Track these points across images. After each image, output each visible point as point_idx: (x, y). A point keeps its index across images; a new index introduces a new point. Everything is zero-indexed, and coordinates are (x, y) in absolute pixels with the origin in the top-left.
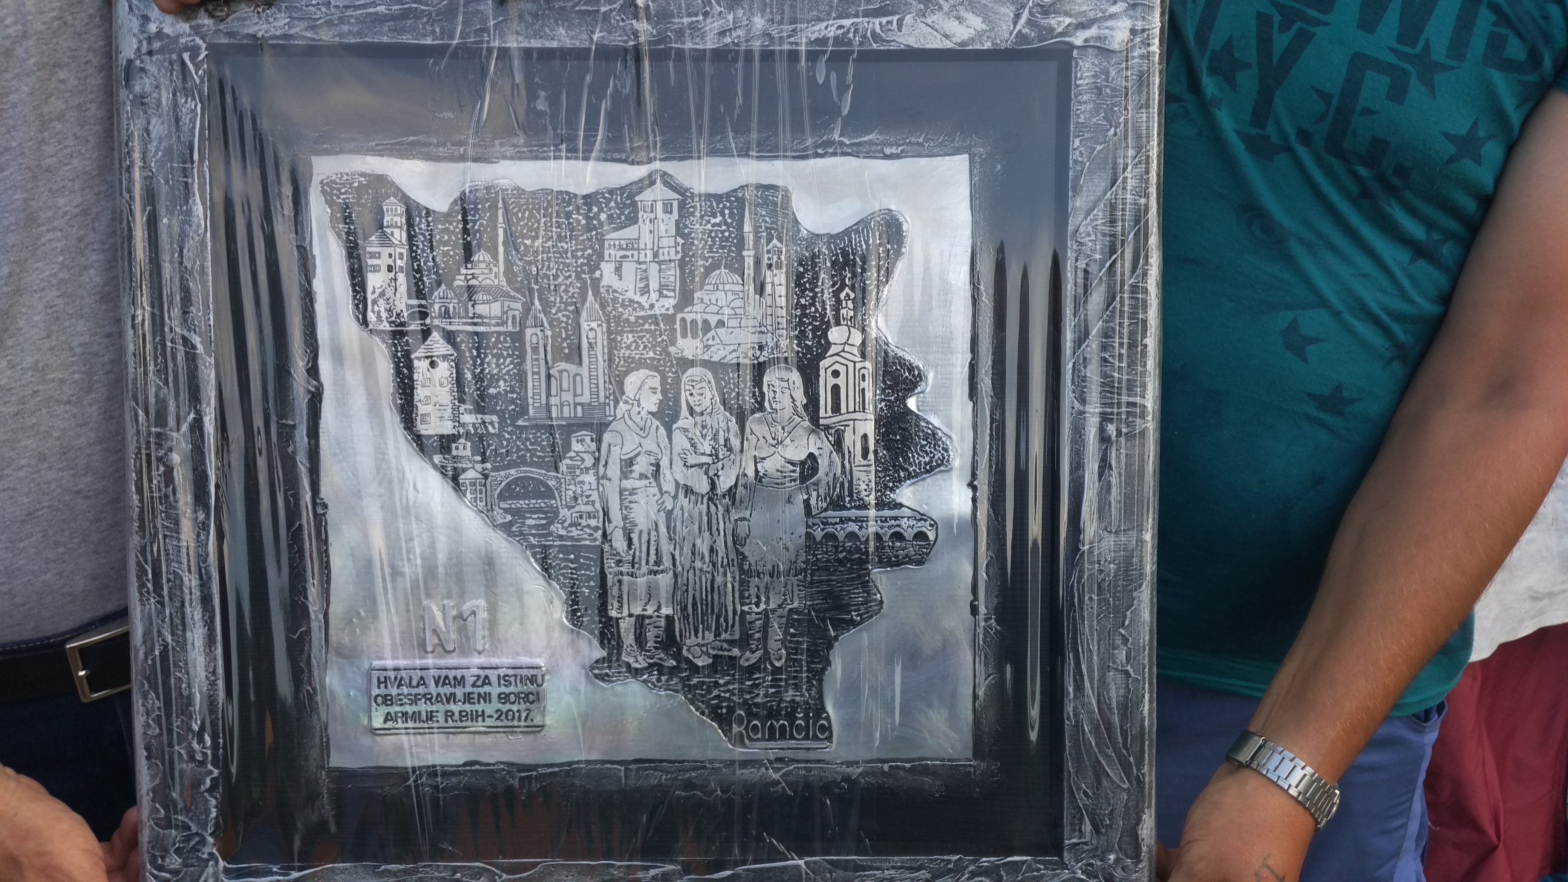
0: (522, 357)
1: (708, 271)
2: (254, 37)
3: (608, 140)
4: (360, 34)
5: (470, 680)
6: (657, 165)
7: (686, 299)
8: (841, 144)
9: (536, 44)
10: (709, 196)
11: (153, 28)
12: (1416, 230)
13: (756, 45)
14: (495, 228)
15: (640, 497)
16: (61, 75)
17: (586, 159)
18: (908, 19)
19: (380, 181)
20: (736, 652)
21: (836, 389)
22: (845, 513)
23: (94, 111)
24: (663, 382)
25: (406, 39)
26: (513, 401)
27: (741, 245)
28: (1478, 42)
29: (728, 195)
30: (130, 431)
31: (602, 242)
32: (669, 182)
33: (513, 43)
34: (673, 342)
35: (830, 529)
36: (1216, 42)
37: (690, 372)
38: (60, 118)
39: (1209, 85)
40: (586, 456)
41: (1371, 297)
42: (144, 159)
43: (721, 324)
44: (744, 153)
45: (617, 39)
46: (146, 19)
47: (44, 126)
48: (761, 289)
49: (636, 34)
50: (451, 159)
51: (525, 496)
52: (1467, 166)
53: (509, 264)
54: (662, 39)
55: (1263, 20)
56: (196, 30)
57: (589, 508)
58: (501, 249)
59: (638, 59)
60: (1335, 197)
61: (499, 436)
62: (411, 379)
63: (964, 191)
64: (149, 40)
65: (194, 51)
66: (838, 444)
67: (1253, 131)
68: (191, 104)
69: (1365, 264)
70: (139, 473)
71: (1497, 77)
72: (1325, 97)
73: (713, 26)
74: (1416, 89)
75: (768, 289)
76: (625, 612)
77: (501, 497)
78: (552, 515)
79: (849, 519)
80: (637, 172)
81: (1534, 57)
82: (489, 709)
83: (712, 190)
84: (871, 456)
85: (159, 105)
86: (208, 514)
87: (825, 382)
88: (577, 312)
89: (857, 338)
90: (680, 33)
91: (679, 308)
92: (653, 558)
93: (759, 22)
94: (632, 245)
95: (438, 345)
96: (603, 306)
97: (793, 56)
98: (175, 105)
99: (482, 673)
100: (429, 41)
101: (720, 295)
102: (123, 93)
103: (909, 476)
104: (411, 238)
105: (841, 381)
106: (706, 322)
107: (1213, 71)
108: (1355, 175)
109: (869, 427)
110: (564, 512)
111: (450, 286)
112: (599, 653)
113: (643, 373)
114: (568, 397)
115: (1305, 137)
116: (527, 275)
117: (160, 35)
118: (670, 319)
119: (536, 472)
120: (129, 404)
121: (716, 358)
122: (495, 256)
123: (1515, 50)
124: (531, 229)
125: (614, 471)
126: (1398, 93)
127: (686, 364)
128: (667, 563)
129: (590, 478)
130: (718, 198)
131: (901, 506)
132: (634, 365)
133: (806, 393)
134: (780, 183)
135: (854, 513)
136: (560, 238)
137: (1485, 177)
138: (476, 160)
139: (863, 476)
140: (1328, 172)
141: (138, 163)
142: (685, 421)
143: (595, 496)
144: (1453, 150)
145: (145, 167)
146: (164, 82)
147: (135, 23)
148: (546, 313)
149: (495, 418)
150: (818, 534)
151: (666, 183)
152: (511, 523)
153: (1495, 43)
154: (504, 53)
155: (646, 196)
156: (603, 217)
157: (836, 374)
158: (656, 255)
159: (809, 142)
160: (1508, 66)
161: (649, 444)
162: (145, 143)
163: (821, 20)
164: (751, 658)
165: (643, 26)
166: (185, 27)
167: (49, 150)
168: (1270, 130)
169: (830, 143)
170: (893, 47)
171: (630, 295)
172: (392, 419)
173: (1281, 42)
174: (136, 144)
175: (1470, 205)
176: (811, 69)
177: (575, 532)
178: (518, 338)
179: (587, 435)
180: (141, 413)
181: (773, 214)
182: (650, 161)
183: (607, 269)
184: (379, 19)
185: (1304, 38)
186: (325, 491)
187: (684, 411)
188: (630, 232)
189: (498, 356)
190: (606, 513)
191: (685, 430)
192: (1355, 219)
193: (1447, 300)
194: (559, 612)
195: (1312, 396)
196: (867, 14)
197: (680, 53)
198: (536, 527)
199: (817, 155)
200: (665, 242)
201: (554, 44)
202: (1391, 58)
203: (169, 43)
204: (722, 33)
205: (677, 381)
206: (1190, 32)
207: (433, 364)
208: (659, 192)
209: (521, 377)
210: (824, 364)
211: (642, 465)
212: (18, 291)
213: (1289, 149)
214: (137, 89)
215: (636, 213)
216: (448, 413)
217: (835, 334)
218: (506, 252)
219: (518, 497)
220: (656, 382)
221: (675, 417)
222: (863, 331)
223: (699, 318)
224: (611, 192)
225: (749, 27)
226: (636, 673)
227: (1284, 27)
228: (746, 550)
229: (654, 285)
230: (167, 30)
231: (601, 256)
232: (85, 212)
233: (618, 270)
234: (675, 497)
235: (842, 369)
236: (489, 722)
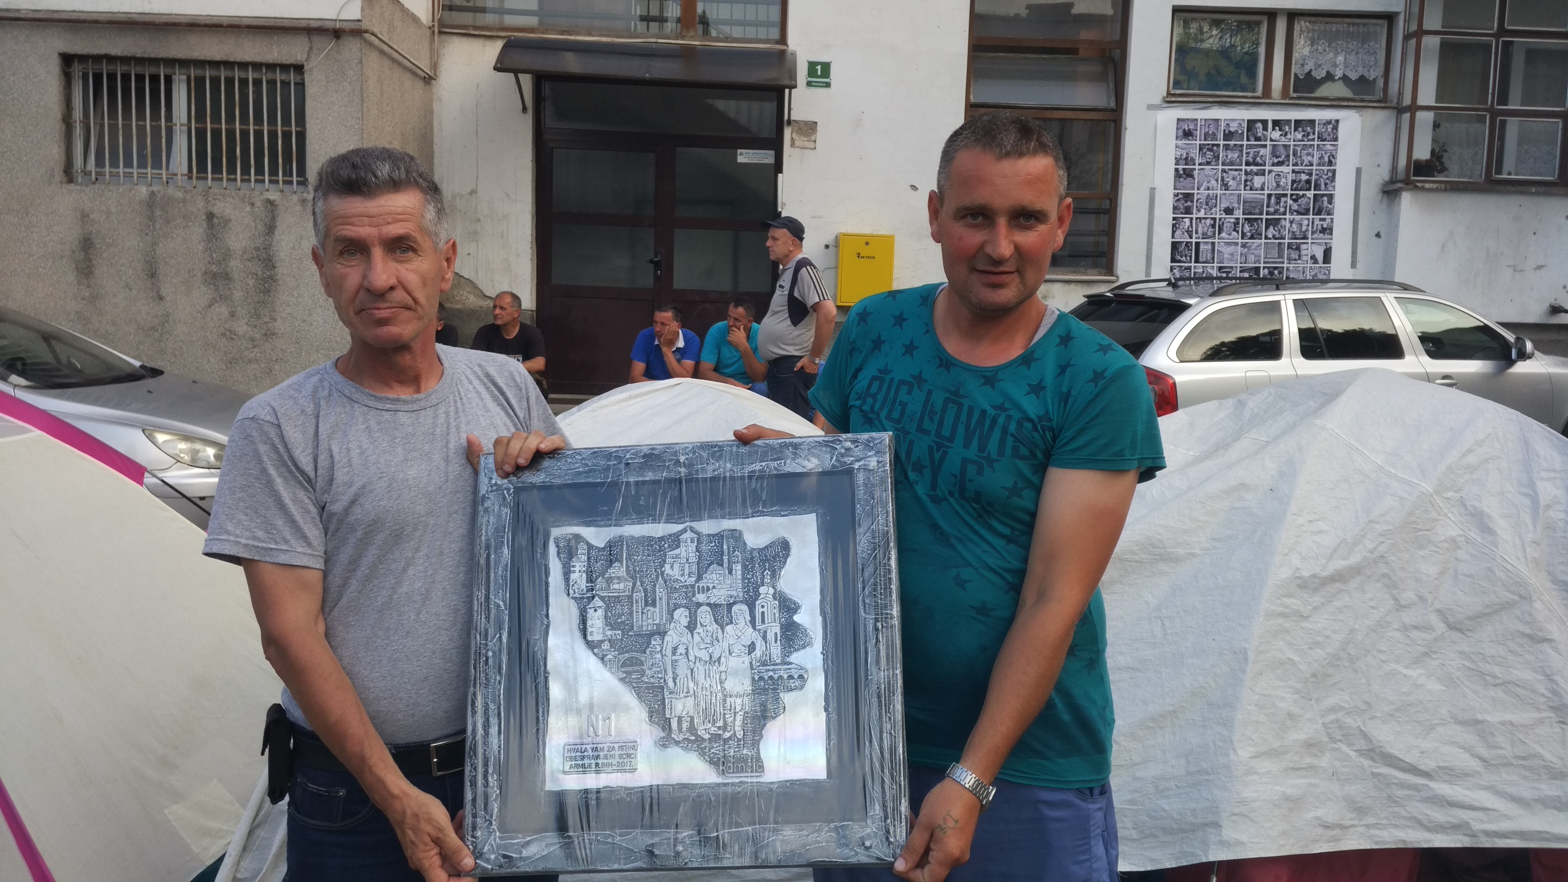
0: (632, 605)
1: (709, 565)
2: (531, 483)
3: (668, 515)
4: (573, 479)
5: (606, 749)
6: (688, 524)
7: (699, 578)
8: (763, 512)
9: (640, 479)
10: (709, 535)
11: (493, 482)
12: (1006, 531)
13: (728, 474)
14: (622, 553)
15: (680, 663)
16: (458, 495)
17: (659, 523)
18: (788, 461)
19: (578, 538)
20: (721, 732)
21: (763, 613)
22: (768, 668)
23: (469, 510)
24: (690, 613)
25: (590, 480)
26: (628, 624)
27: (722, 554)
28: (1009, 450)
29: (717, 534)
30: (473, 643)
31: (665, 556)
32: (692, 530)
33: (632, 480)
34: (694, 596)
35: (761, 675)
36: (914, 458)
37: (702, 608)
38: (456, 513)
39: (912, 476)
40: (658, 647)
41: (992, 561)
42: (486, 532)
43: (714, 587)
44: (723, 517)
45: (672, 475)
46: (491, 478)
47: (450, 515)
48: (730, 572)
49: (680, 473)
50: (606, 526)
51: (632, 665)
52: (1016, 500)
53: (627, 567)
54: (690, 474)
55: (930, 448)
56: (510, 482)
57: (659, 669)
58: (625, 561)
59: (680, 483)
60: (967, 518)
61: (622, 640)
62: (586, 616)
63: (814, 528)
64: (491, 487)
65: (508, 489)
66: (764, 637)
67: (932, 493)
68: (506, 510)
69: (985, 547)
70: (475, 661)
71: (1020, 464)
72: (955, 476)
73: (710, 468)
74: (987, 470)
75: (734, 572)
76: (673, 715)
77: (622, 666)
78: (643, 673)
79: (769, 670)
80: (680, 527)
81: (1033, 455)
82: (614, 762)
83: (711, 532)
84: (779, 642)
85: (494, 511)
86: (501, 677)
87: (758, 610)
88: (655, 586)
89: (771, 591)
90: (697, 471)
91: (697, 581)
92: (685, 690)
93: (729, 465)
94: (677, 557)
95: (597, 602)
96: (665, 582)
97: (742, 478)
98: (500, 510)
99: (612, 745)
100: (599, 480)
101: (714, 575)
102: (480, 508)
103: (795, 650)
104: (589, 558)
105: (765, 610)
106: (708, 587)
107: (914, 470)
108: (972, 507)
109: (777, 629)
110: (648, 672)
111: (603, 577)
112: (663, 734)
113: (682, 609)
114: (650, 621)
115: (951, 493)
116: (635, 571)
117: (496, 484)
118: (693, 586)
119: (635, 654)
120: (473, 632)
121: (712, 602)
122: (622, 564)
123: (1024, 451)
124: (637, 552)
125: (669, 652)
126: (980, 472)
127: (699, 605)
128: (692, 692)
129: (659, 656)
130: (713, 536)
131: (791, 663)
132: (677, 607)
133: (750, 616)
134: (738, 528)
135: (771, 668)
136: (649, 555)
137: (1030, 506)
138: (615, 526)
139: (775, 651)
140: (963, 508)
141: (484, 534)
142: (699, 629)
143: (661, 664)
144: (1007, 493)
145: (487, 535)
146: (496, 502)
147: (486, 480)
148: (642, 586)
149: (620, 632)
150: (756, 677)
151: (692, 531)
152: (625, 678)
153: (1015, 449)
154: (628, 483)
155: (684, 537)
156: (666, 546)
157: (763, 607)
158: (687, 560)
159: (750, 511)
160: (1022, 458)
161: (684, 640)
162: (487, 526)
163: (753, 463)
164: (727, 735)
165: (683, 470)
166: (506, 481)
167: (451, 525)
168: (938, 492)
169: (759, 511)
170: (782, 472)
171: (677, 577)
172: (578, 635)
173: (937, 456)
174: (484, 527)
175: (1027, 518)
176: (750, 482)
177: (652, 680)
178: (630, 597)
179: (657, 637)
180: (478, 636)
181: (736, 541)
182: (685, 522)
183: (667, 566)
184: (580, 473)
185: (945, 454)
186: (549, 667)
187: (699, 625)
188: (677, 551)
189: (622, 606)
190: (665, 671)
191: (699, 633)
192: (977, 527)
193: (1025, 561)
194: (645, 715)
195: (973, 608)
196: (772, 460)
197: (697, 479)
198: (636, 678)
199: (754, 516)
200: (691, 555)
201: (648, 479)
202: (976, 459)
203: (499, 488)
204: (714, 471)
205: (696, 612)
206: (903, 456)
207: (595, 611)
208: (688, 535)
209: (631, 614)
210: (758, 603)
211: (681, 650)
212: (433, 582)
213: (946, 499)
214: (486, 505)
215: (679, 543)
216: (601, 631)
217: (762, 590)
218: (627, 562)
219: (629, 666)
220: (687, 613)
221: (695, 628)
222: (773, 588)
223: (705, 585)
224: (670, 535)
225: (725, 468)
226: (677, 743)
227: (938, 451)
228: (725, 686)
229: (687, 572)
230: (499, 482)
231: (665, 562)
232: (461, 550)
233: (672, 567)
234: (695, 663)
235: (765, 605)
236: (614, 768)
